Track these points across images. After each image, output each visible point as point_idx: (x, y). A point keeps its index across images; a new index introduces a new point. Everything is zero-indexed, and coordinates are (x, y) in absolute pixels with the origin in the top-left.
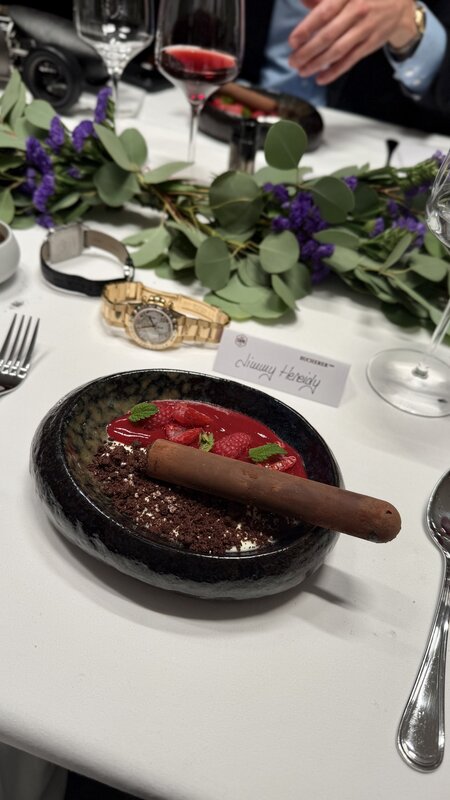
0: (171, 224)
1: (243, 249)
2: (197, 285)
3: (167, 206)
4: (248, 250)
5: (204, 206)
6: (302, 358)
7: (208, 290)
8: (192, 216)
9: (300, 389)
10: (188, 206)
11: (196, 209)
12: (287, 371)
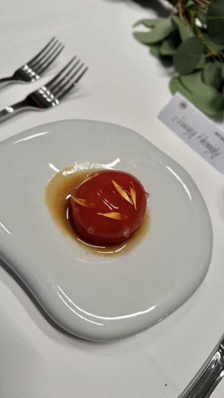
0: (176, 19)
1: (213, 55)
2: (171, 69)
3: (179, 5)
4: (217, 58)
5: (203, 13)
6: (216, 134)
7: (177, 75)
8: (192, 17)
9: (205, 152)
10: (192, 10)
11: (197, 14)
12: (203, 137)
